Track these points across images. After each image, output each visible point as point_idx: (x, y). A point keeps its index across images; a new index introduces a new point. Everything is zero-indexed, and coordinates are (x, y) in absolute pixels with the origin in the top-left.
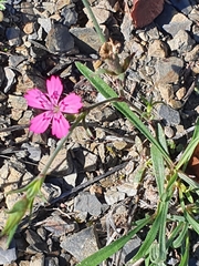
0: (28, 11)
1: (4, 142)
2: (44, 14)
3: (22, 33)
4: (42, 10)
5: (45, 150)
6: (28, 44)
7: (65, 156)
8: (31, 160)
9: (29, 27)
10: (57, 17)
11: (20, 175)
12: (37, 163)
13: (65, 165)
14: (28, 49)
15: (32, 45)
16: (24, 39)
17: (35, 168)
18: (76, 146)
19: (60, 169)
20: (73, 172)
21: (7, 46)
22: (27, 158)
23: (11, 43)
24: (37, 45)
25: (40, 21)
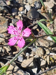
0: (22, 3)
1: (8, 54)
2: (28, 4)
3: (18, 11)
4: (27, 2)
5: (25, 58)
6: (20, 15)
7: (32, 60)
8: (19, 62)
9: (21, 9)
10: (33, 5)
11: (13, 67)
12: (21, 63)
13: (32, 64)
14: (20, 17)
15: (22, 15)
16: (19, 13)
17: (20, 65)
18: (38, 57)
19: (30, 66)
20: (35, 67)
21: (12, 15)
22: (17, 60)
23: (13, 14)
24: (24, 16)
25: (26, 6)
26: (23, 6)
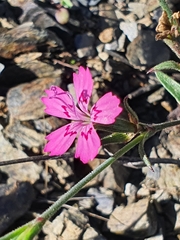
0: (109, 14)
2: (130, 17)
3: (96, 42)
4: (126, 13)
5: (119, 200)
6: (104, 56)
7: (145, 209)
8: (99, 213)
9: (107, 34)
10: (147, 22)
12: (108, 216)
13: (144, 223)
14: (104, 63)
15: (110, 57)
16: (99, 49)
17: (104, 223)
18: (165, 197)
19: (137, 227)
20: (157, 234)
21: (75, 57)
22: (94, 208)
23: (81, 53)
24: (117, 58)
25: (122, 26)
26: (113, 26)
